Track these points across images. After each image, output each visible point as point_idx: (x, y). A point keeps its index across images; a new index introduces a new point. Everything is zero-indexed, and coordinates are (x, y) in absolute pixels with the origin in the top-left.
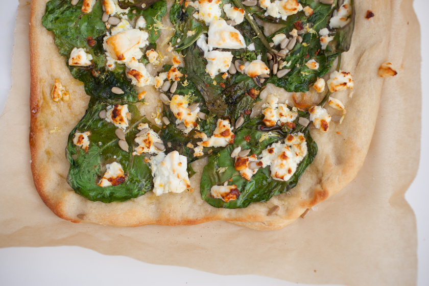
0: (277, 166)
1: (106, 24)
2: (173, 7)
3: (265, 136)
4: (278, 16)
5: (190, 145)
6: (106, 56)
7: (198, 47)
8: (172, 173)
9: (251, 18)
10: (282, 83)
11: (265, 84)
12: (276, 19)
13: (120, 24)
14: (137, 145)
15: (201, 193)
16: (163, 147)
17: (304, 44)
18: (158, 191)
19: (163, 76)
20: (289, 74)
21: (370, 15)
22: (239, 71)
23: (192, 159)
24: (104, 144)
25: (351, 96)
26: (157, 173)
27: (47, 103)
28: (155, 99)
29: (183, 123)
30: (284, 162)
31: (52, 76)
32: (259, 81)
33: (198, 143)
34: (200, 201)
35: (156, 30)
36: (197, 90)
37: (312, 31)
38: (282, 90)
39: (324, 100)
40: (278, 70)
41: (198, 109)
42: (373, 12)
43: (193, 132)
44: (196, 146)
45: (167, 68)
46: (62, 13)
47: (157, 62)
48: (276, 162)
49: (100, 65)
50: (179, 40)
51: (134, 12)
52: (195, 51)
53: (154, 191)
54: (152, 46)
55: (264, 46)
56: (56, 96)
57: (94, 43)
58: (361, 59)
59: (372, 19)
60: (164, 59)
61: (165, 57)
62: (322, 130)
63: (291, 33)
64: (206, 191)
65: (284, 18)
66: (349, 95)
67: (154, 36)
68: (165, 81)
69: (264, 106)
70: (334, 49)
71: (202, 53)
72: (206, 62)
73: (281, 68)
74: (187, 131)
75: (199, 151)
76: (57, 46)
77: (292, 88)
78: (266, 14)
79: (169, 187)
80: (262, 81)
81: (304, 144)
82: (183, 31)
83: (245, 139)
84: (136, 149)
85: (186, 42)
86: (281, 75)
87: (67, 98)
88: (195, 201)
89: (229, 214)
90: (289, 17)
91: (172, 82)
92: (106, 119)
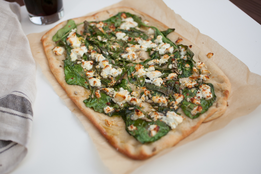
0: (205, 94)
1: (110, 95)
2: (129, 79)
3: (193, 90)
4: (165, 62)
5: (171, 108)
6: (118, 104)
7: (147, 83)
8: (173, 116)
9: (157, 67)
10: (183, 76)
11: (178, 78)
12: (165, 63)
13: (115, 93)
14: (153, 118)
15: (189, 117)
16: (162, 114)
17: (180, 62)
18: (174, 126)
19: (143, 96)
20: (183, 72)
21: (191, 46)
22: (167, 80)
23: (176, 111)
24: (141, 124)
25: (206, 67)
26: (168, 122)
27: (108, 129)
28: (146, 105)
29: (163, 103)
30: (206, 91)
31: (103, 120)
32: (176, 79)
33: (173, 105)
34: (191, 120)
35: (128, 87)
36: (158, 92)
37: (178, 59)
38: (185, 78)
39: (200, 73)
40: (179, 72)
41: (164, 97)
42: (191, 45)
43: (169, 104)
44: (173, 106)
45: (142, 93)
46: (91, 102)
47: (137, 95)
48: (203, 93)
49: (118, 107)
50: (139, 85)
51: (116, 89)
52: (147, 84)
53: (172, 128)
54: (131, 92)
55: (168, 71)
56: (109, 124)
57: (110, 104)
58: (200, 57)
59: (192, 47)
60: (139, 92)
61: (139, 91)
62: (208, 79)
63: (173, 63)
64: (190, 116)
65: (167, 61)
66: (206, 68)
67: (130, 89)
68: (145, 97)
69: (184, 84)
70: (190, 57)
71: (150, 83)
72: (154, 84)
73: (179, 71)
74: (166, 104)
75: (176, 107)
76: (97, 112)
77: (187, 75)
78: (160, 65)
79: (177, 122)
80: (177, 78)
81: (206, 85)
82: (138, 83)
83: (187, 96)
84: (154, 119)
85: (142, 84)
86: (181, 73)
87: (113, 123)
88: (189, 121)
89: (205, 116)
90: (168, 60)
91: (148, 96)
92: (135, 119)
